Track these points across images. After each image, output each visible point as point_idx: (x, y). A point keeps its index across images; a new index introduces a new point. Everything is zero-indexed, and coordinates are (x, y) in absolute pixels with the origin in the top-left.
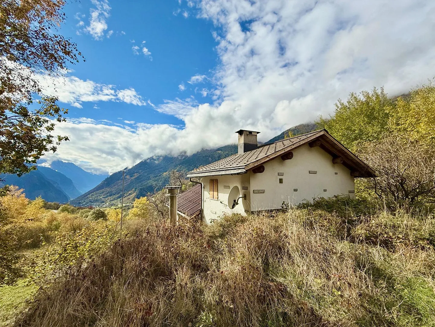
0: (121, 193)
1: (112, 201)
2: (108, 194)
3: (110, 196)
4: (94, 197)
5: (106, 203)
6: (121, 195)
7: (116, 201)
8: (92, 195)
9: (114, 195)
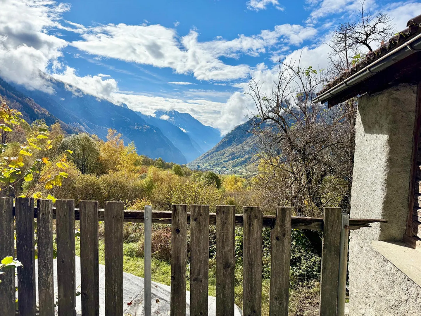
0: (247, 156)
1: (235, 166)
2: (230, 157)
3: (233, 159)
4: (213, 159)
5: (227, 169)
6: (246, 159)
7: (240, 167)
8: (211, 157)
9: (237, 158)
